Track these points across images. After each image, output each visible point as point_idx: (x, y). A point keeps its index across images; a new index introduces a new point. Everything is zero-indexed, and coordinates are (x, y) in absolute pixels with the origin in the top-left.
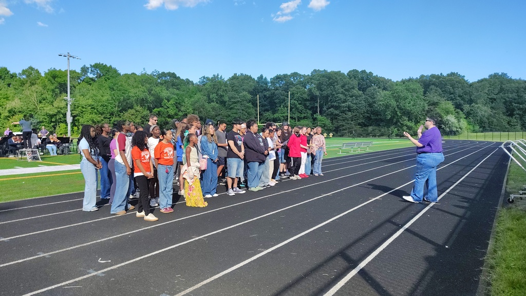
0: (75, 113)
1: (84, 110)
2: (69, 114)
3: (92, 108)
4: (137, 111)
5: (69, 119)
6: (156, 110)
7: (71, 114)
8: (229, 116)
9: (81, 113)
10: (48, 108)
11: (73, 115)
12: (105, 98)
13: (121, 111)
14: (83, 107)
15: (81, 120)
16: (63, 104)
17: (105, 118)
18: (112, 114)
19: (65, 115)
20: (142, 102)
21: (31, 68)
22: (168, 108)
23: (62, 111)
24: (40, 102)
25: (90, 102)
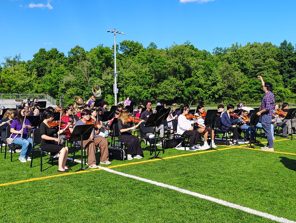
0: (121, 84)
1: (127, 81)
2: (115, 85)
3: (134, 80)
4: (171, 82)
5: (116, 91)
6: (189, 80)
7: (118, 85)
8: (257, 84)
9: (126, 84)
10: (97, 81)
11: (119, 86)
12: (144, 71)
13: (158, 82)
14: (127, 79)
15: (126, 91)
16: (110, 77)
17: (144, 89)
18: (150, 85)
19: (112, 87)
20: (175, 72)
21: (78, 47)
22: (198, 77)
23: (110, 83)
24: (90, 76)
25: (132, 74)
